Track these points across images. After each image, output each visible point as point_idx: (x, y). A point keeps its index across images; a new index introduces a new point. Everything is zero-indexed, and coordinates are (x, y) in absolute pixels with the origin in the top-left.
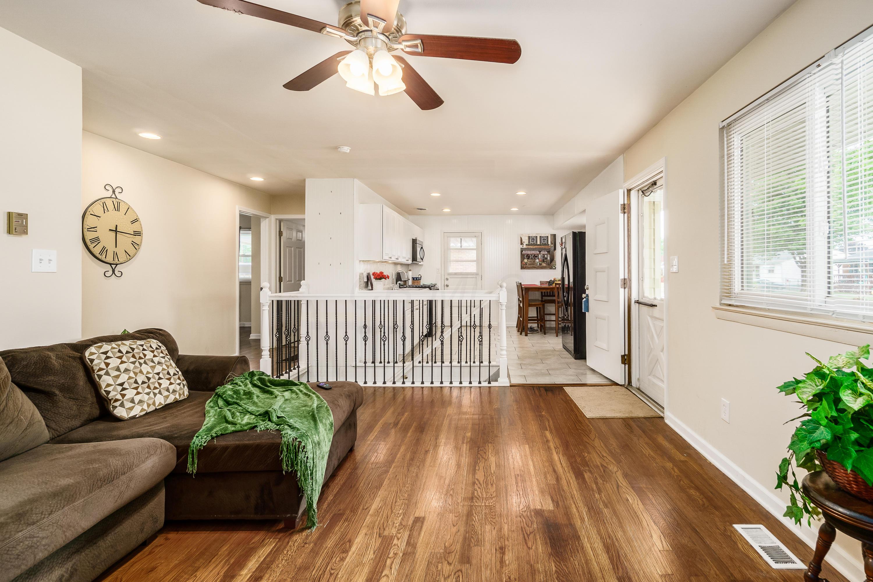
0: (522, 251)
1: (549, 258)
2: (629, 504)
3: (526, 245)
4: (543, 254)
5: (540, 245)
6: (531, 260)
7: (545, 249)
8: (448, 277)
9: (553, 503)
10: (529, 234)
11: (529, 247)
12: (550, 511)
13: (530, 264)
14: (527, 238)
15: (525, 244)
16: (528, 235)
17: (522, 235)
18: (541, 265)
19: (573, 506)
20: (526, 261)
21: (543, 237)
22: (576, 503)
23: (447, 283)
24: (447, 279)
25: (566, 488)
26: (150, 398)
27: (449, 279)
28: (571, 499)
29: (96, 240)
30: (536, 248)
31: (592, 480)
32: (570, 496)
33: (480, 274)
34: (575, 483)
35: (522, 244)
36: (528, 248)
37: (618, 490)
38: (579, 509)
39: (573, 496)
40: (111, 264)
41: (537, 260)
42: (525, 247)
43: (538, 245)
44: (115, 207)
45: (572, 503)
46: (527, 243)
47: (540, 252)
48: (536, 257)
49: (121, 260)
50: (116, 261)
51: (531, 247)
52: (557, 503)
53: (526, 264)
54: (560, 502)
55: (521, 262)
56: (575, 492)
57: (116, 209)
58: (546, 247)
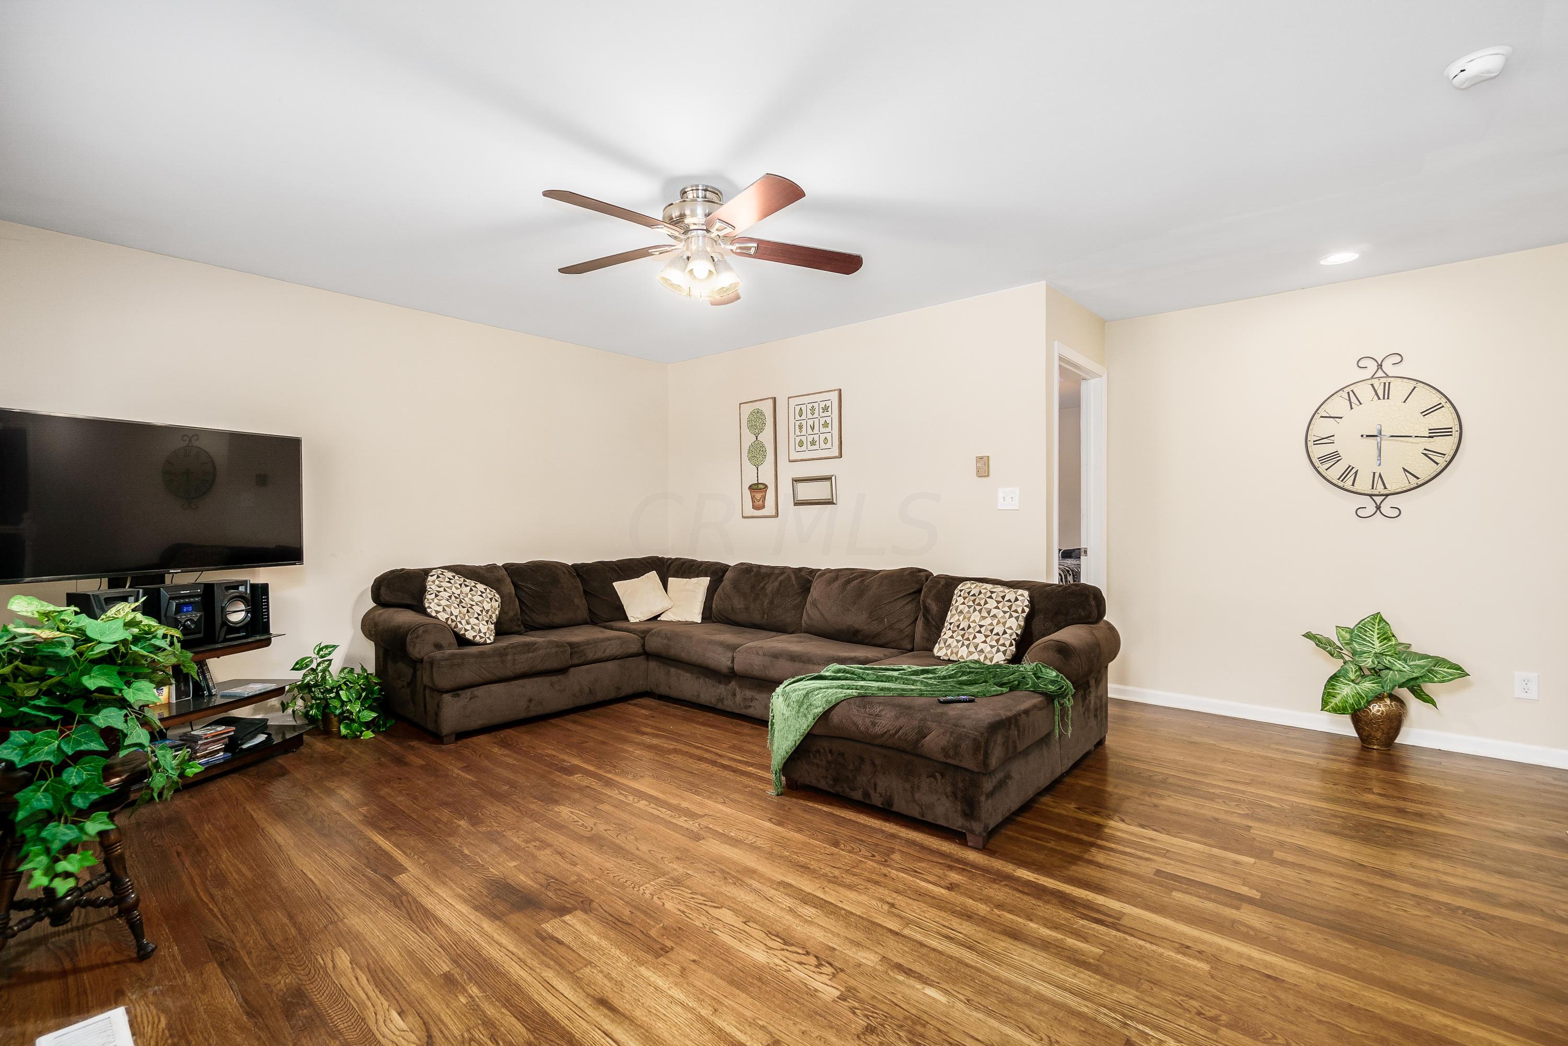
2: (397, 1006)
9: (548, 934)
12: (544, 921)
19: (511, 947)
22: (510, 955)
25: (549, 974)
26: (990, 652)
28: (522, 956)
29: (1335, 457)
31: (502, 1025)
32: (529, 961)
34: (536, 997)
37: (428, 1030)
38: (499, 947)
39: (521, 964)
40: (1371, 496)
44: (1377, 394)
45: (515, 950)
49: (1391, 488)
50: (1380, 488)
52: (543, 939)
54: (539, 941)
56: (522, 973)
57: (1381, 397)
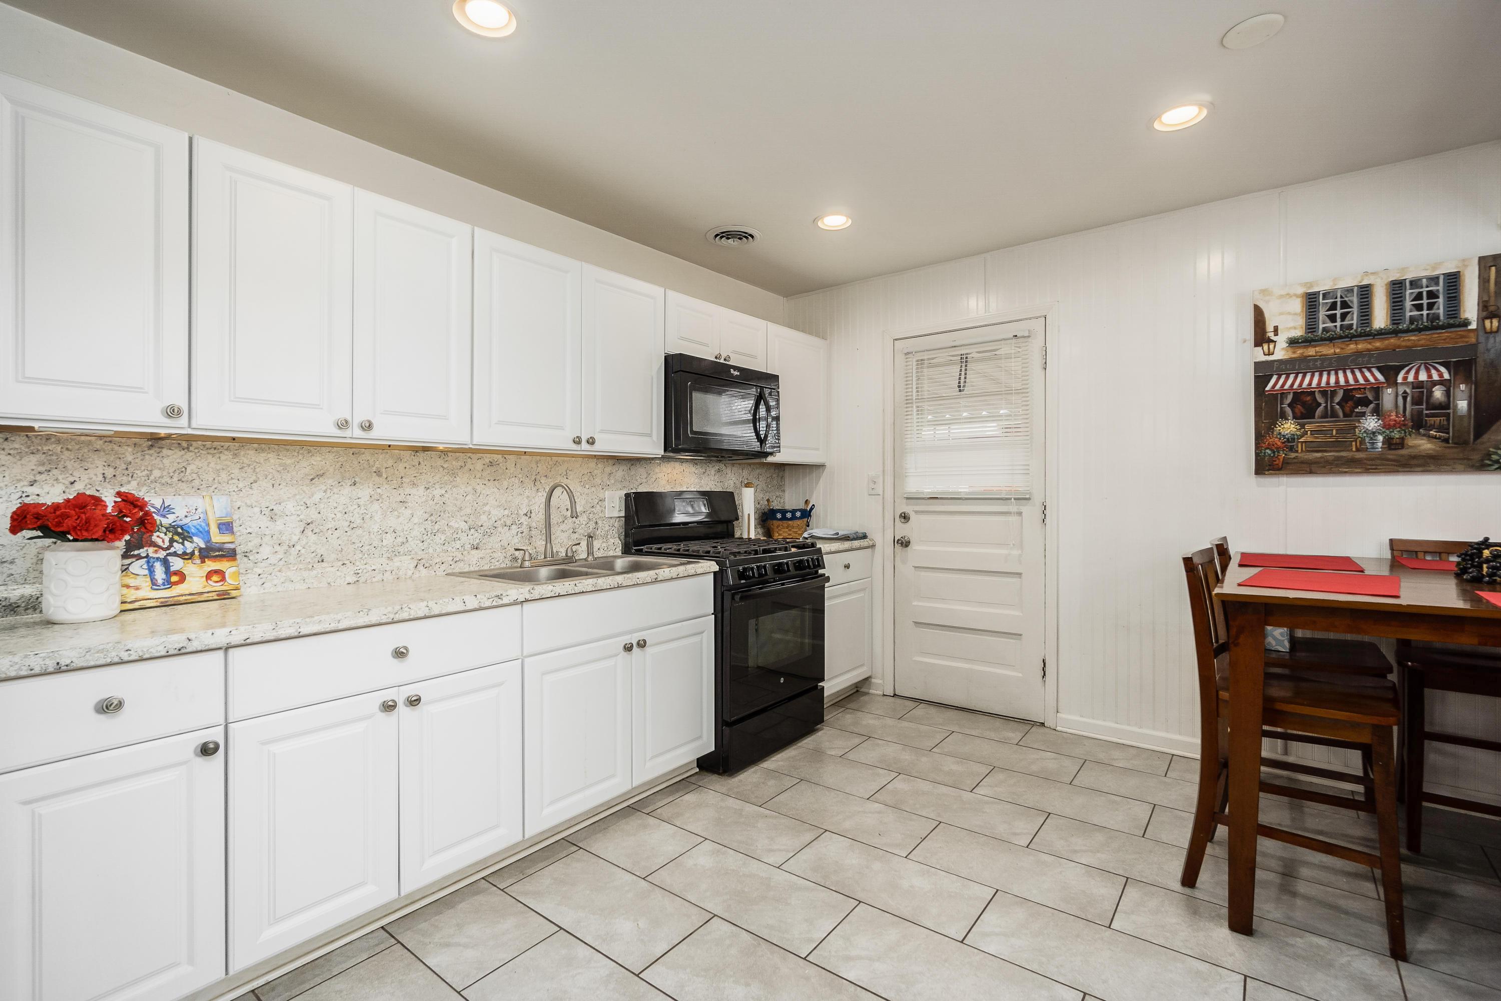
0: (1261, 381)
1: (1462, 405)
3: (1293, 342)
4: (1417, 385)
5: (1395, 332)
6: (1327, 425)
7: (1428, 357)
8: (909, 509)
10: (1311, 285)
11: (1311, 351)
13: (1312, 447)
14: (1297, 306)
15: (1281, 341)
16: (1301, 290)
17: (1264, 292)
18: (1401, 444)
20: (1289, 427)
21: (1414, 283)
23: (903, 530)
24: (905, 517)
27: (913, 517)
30: (1359, 354)
33: (1038, 499)
35: (1261, 338)
36: (1304, 359)
41: (1371, 423)
42: (1281, 352)
43: (1381, 333)
46: (1299, 332)
47: (1390, 373)
48: (1365, 402)
51: (1328, 350)
53: (1290, 443)
55: (1259, 437)
58: (1443, 339)
